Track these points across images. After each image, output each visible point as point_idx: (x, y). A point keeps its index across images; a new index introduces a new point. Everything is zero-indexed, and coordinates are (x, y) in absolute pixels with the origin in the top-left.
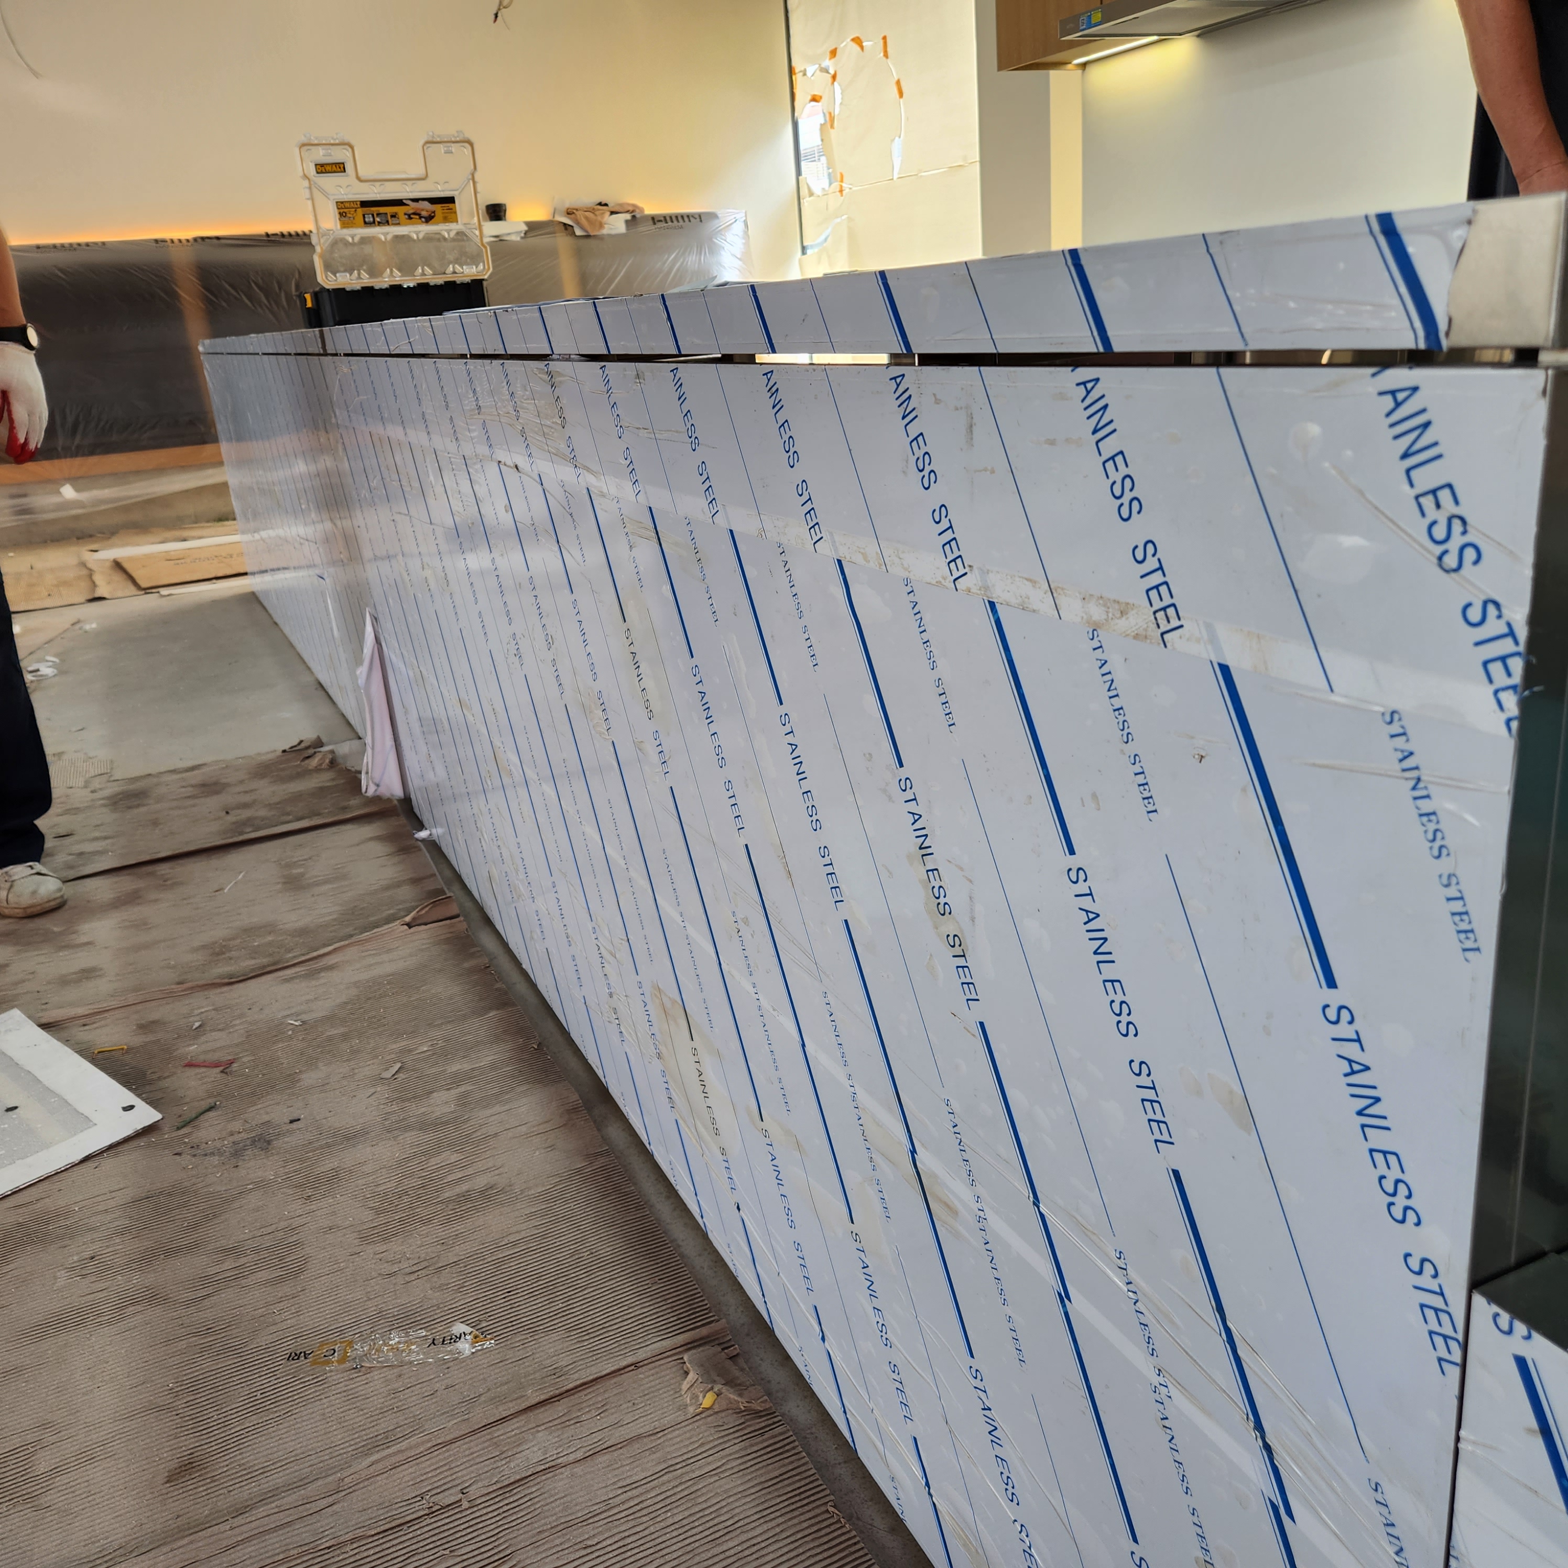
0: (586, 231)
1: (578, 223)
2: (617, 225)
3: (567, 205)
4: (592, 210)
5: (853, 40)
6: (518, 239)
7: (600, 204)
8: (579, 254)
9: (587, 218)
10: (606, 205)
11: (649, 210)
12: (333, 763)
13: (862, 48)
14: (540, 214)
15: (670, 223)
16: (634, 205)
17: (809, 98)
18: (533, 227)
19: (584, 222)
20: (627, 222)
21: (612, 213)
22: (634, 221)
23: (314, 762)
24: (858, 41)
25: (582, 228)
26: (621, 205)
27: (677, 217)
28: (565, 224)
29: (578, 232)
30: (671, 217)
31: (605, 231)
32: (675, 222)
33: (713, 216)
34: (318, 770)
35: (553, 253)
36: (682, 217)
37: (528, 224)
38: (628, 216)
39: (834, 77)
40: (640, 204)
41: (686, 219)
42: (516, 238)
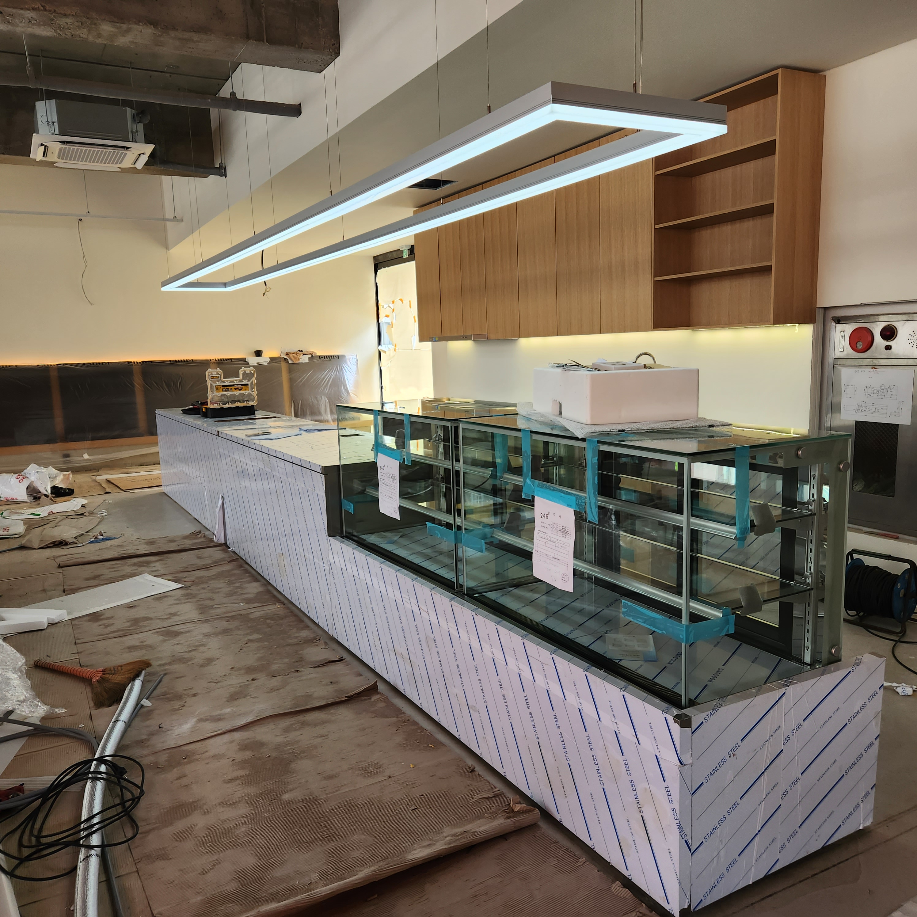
0: (293, 361)
1: (290, 358)
2: (305, 359)
3: (286, 351)
4: (296, 354)
5: (400, 299)
6: (266, 364)
7: (299, 351)
8: (290, 371)
9: (293, 356)
10: (302, 351)
11: (318, 354)
12: (204, 536)
13: (403, 303)
14: (276, 354)
15: (326, 359)
16: (313, 352)
17: (385, 315)
18: (273, 359)
19: (292, 358)
20: (309, 358)
21: (304, 354)
22: (312, 357)
23: (199, 536)
24: (401, 300)
25: (291, 360)
26: (307, 351)
27: (329, 356)
28: (285, 358)
29: (290, 362)
30: (327, 357)
31: (300, 362)
32: (328, 359)
33: (343, 356)
34: (200, 538)
35: (279, 370)
36: (331, 356)
37: (271, 358)
38: (310, 356)
39: (393, 310)
40: (315, 351)
41: (333, 357)
42: (265, 364)
